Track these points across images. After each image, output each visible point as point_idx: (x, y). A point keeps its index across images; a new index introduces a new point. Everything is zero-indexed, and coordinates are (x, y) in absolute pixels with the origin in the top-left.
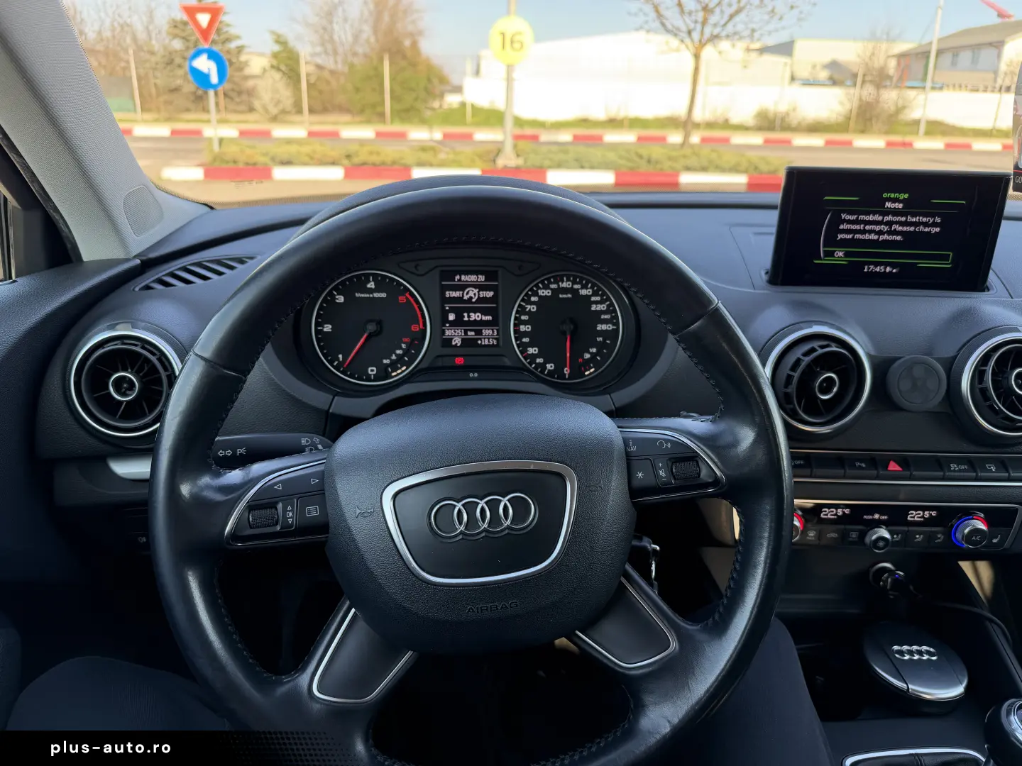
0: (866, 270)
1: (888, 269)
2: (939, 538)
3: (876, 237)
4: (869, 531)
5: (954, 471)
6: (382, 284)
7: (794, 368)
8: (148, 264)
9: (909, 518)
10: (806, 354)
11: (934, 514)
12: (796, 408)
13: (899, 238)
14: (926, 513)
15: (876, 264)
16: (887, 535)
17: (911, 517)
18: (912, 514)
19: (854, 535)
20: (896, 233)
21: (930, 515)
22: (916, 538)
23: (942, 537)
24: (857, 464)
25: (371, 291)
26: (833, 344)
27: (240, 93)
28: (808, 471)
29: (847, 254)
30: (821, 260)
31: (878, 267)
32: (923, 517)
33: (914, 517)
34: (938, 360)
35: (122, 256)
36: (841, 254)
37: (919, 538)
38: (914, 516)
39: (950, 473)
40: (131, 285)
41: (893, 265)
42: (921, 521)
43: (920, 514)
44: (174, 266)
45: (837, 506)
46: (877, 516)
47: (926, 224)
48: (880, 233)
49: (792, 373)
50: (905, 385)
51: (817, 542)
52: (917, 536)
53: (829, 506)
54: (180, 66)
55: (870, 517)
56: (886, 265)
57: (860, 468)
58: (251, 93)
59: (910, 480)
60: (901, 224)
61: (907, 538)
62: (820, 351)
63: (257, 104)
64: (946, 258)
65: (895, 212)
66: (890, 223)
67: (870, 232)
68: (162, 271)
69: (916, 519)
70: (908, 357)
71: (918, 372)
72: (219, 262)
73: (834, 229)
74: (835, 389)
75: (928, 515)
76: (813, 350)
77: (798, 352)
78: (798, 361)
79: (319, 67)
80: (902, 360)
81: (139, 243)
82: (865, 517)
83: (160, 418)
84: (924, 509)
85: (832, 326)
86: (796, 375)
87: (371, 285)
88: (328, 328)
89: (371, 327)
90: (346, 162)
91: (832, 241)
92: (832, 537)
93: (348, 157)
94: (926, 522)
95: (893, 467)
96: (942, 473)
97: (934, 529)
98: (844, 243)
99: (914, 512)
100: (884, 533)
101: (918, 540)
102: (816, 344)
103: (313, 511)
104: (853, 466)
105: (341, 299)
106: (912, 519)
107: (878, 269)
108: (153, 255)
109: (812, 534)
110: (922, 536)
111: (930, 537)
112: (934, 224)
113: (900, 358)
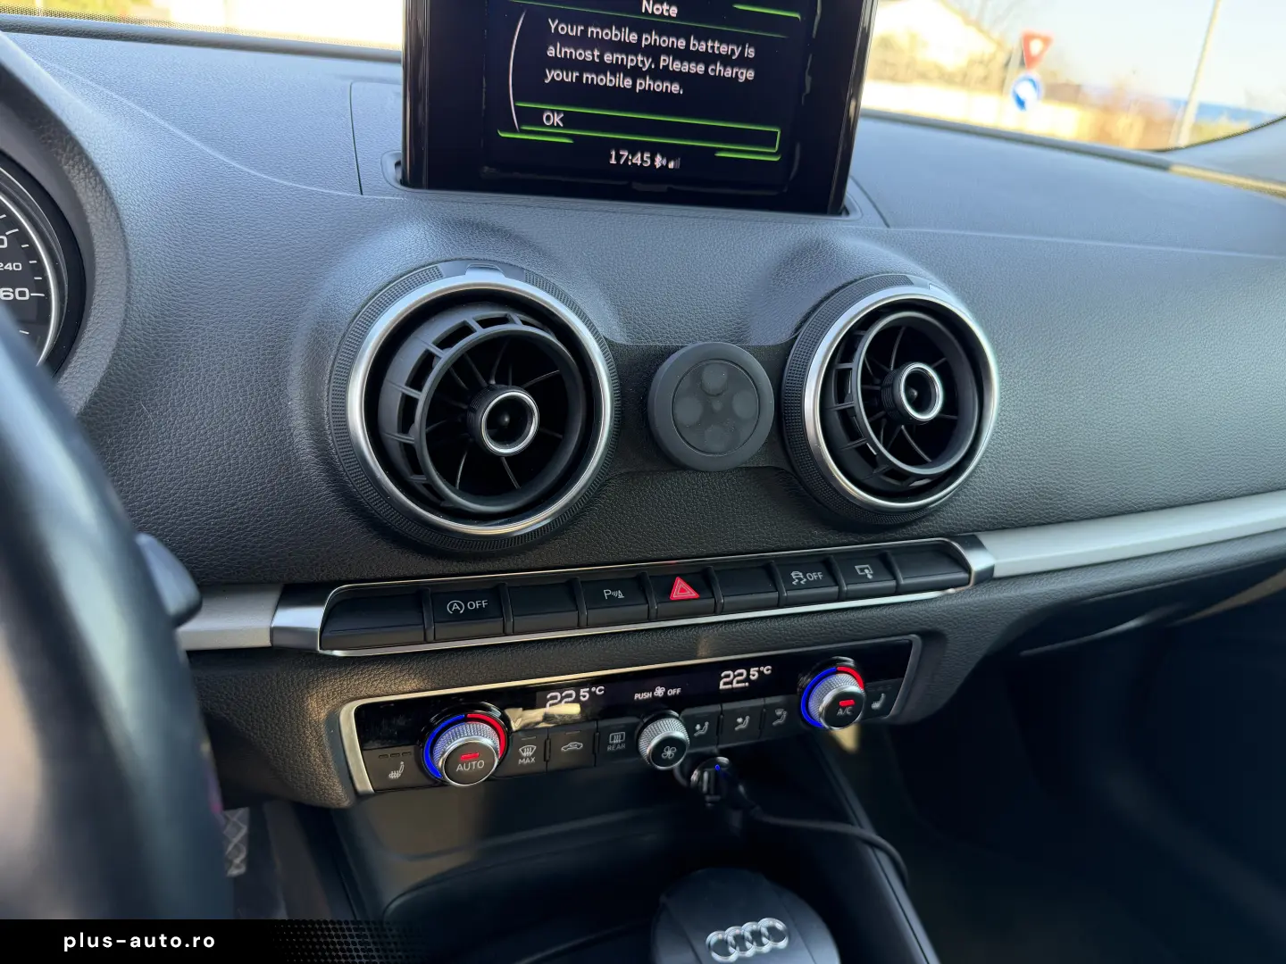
0: (613, 161)
1: (659, 161)
2: (779, 717)
3: (628, 83)
4: (645, 725)
5: (799, 587)
7: (417, 380)
9: (722, 687)
10: (445, 343)
11: (766, 670)
12: (433, 482)
13: (675, 88)
14: (754, 671)
15: (634, 148)
16: (679, 732)
17: (725, 684)
18: (728, 676)
19: (617, 739)
20: (668, 75)
21: (760, 673)
22: (738, 724)
23: (785, 713)
24: (607, 593)
26: (516, 317)
28: (496, 625)
29: (569, 120)
30: (514, 130)
31: (639, 155)
32: (747, 679)
33: (731, 683)
34: (756, 352)
36: (557, 119)
37: (742, 723)
38: (732, 680)
39: (791, 593)
41: (668, 152)
42: (745, 687)
43: (741, 674)
45: (575, 684)
46: (659, 692)
47: (726, 61)
48: (636, 73)
49: (413, 393)
50: (689, 411)
51: (542, 767)
52: (740, 720)
53: (558, 687)
55: (647, 695)
56: (654, 149)
57: (613, 602)
59: (715, 613)
60: (677, 54)
61: (720, 725)
62: (480, 333)
64: (767, 140)
65: (663, 26)
66: (654, 52)
67: (615, 69)
69: (735, 685)
70: (690, 346)
71: (714, 379)
73: (534, 56)
74: (533, 429)
75: (757, 674)
76: (464, 330)
77: (425, 339)
78: (427, 361)
80: (682, 351)
82: (637, 696)
84: (747, 664)
85: (509, 270)
86: (422, 397)
91: (532, 87)
92: (574, 751)
94: (754, 690)
95: (682, 590)
96: (775, 595)
97: (770, 700)
98: (559, 93)
99: (730, 672)
100: (674, 728)
101: (742, 727)
102: (470, 316)
104: (597, 601)
106: (729, 686)
107: (637, 160)
109: (529, 752)
110: (747, 718)
111: (764, 716)
112: (743, 62)
113: (677, 349)
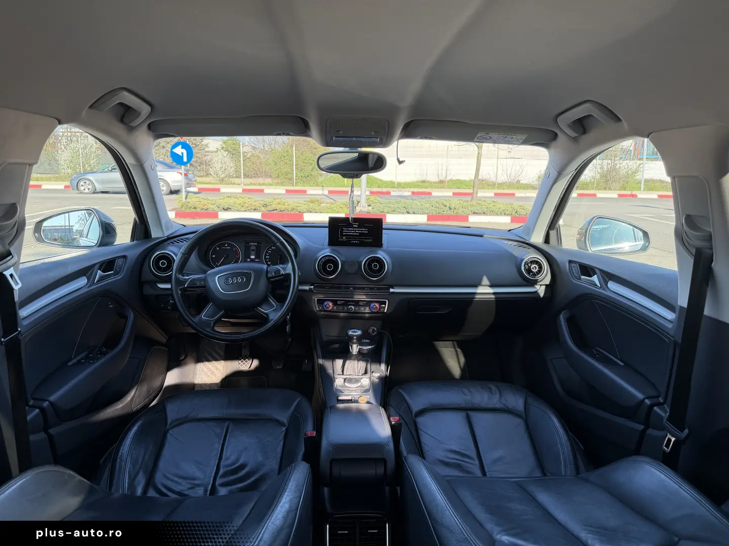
0: (351, 242)
1: (357, 242)
6: (228, 246)
8: (169, 238)
12: (322, 272)
15: (354, 241)
16: (353, 308)
20: (357, 233)
25: (226, 247)
26: (331, 257)
27: (201, 163)
29: (346, 238)
30: (340, 240)
35: (162, 236)
40: (165, 243)
44: (176, 239)
45: (341, 300)
47: (364, 231)
48: (353, 233)
50: (349, 267)
51: (337, 310)
53: (339, 300)
54: (163, 147)
58: (208, 164)
60: (358, 230)
62: (327, 258)
63: (211, 171)
64: (370, 239)
65: (356, 228)
66: (355, 230)
67: (351, 232)
68: (172, 240)
71: (351, 264)
72: (187, 239)
73: (342, 232)
74: (332, 268)
78: (324, 262)
79: (254, 148)
80: (349, 262)
81: (167, 233)
83: (172, 271)
86: (321, 264)
87: (226, 245)
88: (214, 256)
89: (225, 256)
90: (263, 209)
91: (342, 235)
93: (265, 205)
95: (351, 289)
98: (345, 235)
103: (202, 283)
105: (218, 249)
108: (170, 236)
109: (335, 308)
112: (366, 231)
